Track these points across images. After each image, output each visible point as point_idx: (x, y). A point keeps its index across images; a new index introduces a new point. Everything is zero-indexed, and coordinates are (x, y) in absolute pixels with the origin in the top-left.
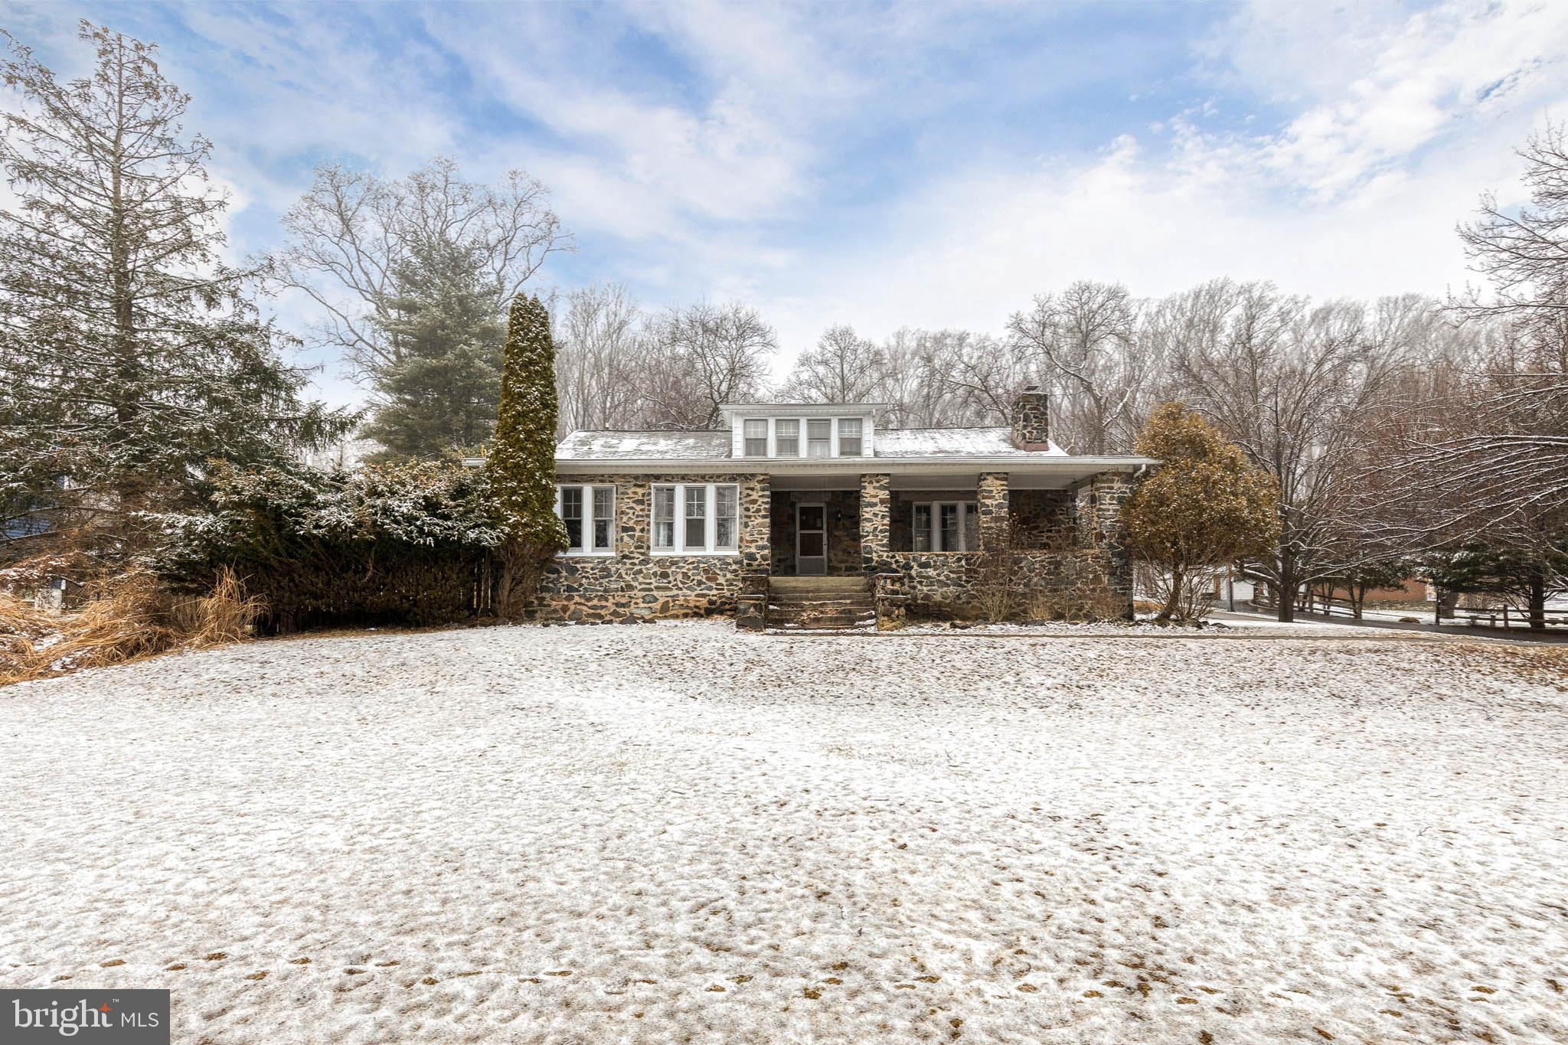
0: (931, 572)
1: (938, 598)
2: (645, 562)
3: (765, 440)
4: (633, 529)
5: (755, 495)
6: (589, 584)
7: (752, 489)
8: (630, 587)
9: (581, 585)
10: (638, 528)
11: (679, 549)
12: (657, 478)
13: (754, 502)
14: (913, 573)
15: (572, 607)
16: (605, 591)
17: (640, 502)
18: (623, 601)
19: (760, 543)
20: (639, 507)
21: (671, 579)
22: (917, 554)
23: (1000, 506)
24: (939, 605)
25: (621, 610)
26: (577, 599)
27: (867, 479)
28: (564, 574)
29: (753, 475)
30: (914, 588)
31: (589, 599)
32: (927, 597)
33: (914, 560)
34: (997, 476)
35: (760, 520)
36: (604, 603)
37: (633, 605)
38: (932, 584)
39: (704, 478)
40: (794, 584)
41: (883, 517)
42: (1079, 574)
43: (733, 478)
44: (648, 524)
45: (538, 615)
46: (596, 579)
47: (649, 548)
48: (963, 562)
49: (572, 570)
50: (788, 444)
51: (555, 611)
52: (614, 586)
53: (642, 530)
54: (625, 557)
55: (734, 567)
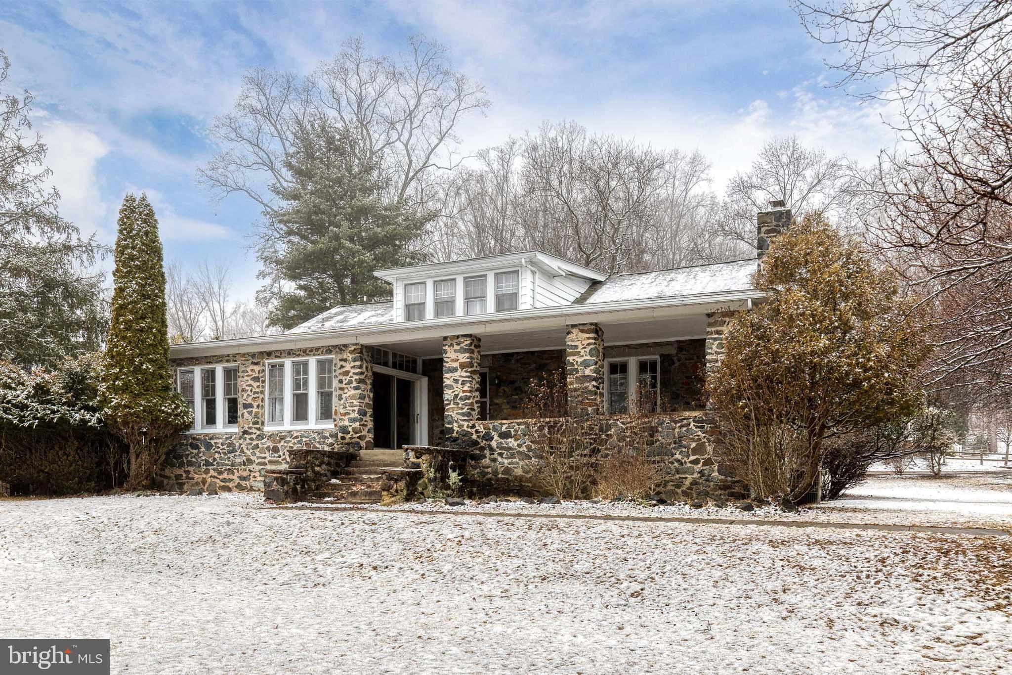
0: (512, 443)
1: (519, 472)
2: (260, 437)
3: (424, 303)
4: (251, 406)
5: (348, 367)
6: (221, 459)
7: (345, 360)
8: (250, 461)
9: (215, 460)
10: (255, 404)
11: (288, 425)
12: (269, 354)
13: (346, 373)
14: (494, 444)
15: (209, 480)
16: (233, 465)
17: (256, 379)
18: (245, 474)
19: (352, 415)
20: (255, 384)
21: (281, 453)
22: (497, 423)
23: (586, 364)
24: (520, 479)
25: (243, 483)
26: (212, 473)
27: (449, 342)
28: (203, 449)
29: (346, 346)
30: (494, 460)
31: (220, 473)
32: (507, 471)
33: (495, 429)
34: (582, 327)
35: (353, 392)
36: (231, 477)
37: (252, 479)
38: (512, 456)
39: (305, 352)
40: (380, 457)
41: (464, 383)
42: (678, 442)
43: (329, 350)
44: (263, 400)
45: (185, 487)
46: (225, 454)
47: (263, 423)
48: (546, 430)
49: (209, 446)
50: (444, 306)
51: (197, 483)
52: (238, 460)
53: (258, 406)
54: (245, 432)
55: (331, 440)
